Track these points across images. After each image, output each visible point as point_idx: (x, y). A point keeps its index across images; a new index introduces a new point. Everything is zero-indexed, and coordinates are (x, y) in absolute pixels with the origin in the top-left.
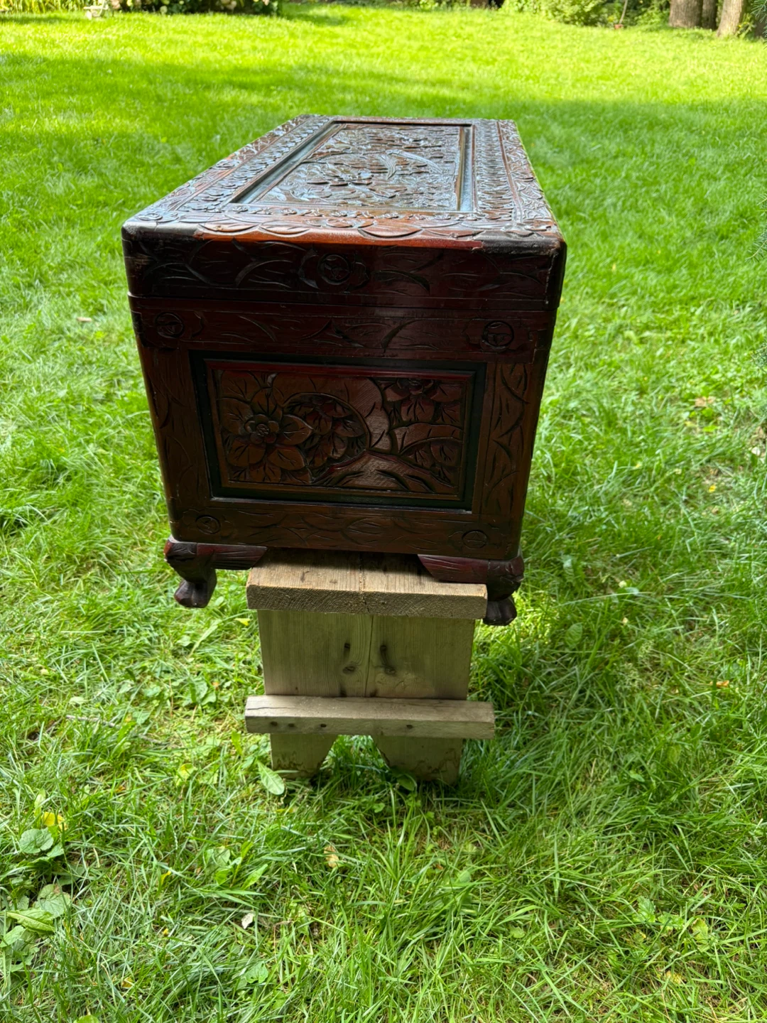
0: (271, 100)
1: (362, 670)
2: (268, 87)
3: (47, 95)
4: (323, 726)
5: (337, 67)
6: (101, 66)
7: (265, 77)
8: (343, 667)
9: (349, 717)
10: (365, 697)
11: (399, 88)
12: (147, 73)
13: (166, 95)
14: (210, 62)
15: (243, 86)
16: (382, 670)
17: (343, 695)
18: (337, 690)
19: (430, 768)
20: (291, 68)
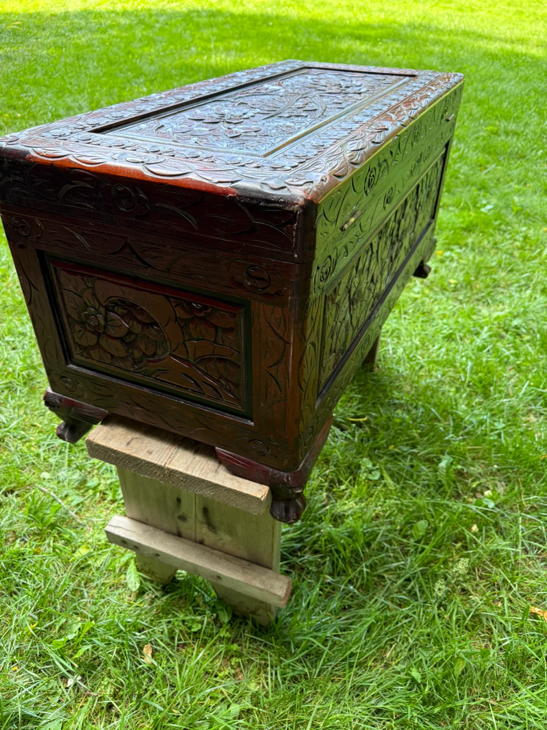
0: (376, 49)
1: (191, 521)
2: (376, 39)
3: (221, 39)
4: (157, 555)
5: (438, 26)
6: (266, 19)
7: (380, 32)
8: (177, 515)
9: (175, 555)
10: (195, 542)
11: (483, 44)
12: (295, 26)
13: (301, 41)
14: (344, 19)
15: (359, 38)
16: (206, 526)
17: (179, 535)
18: (175, 531)
19: (248, 608)
20: (401, 25)
